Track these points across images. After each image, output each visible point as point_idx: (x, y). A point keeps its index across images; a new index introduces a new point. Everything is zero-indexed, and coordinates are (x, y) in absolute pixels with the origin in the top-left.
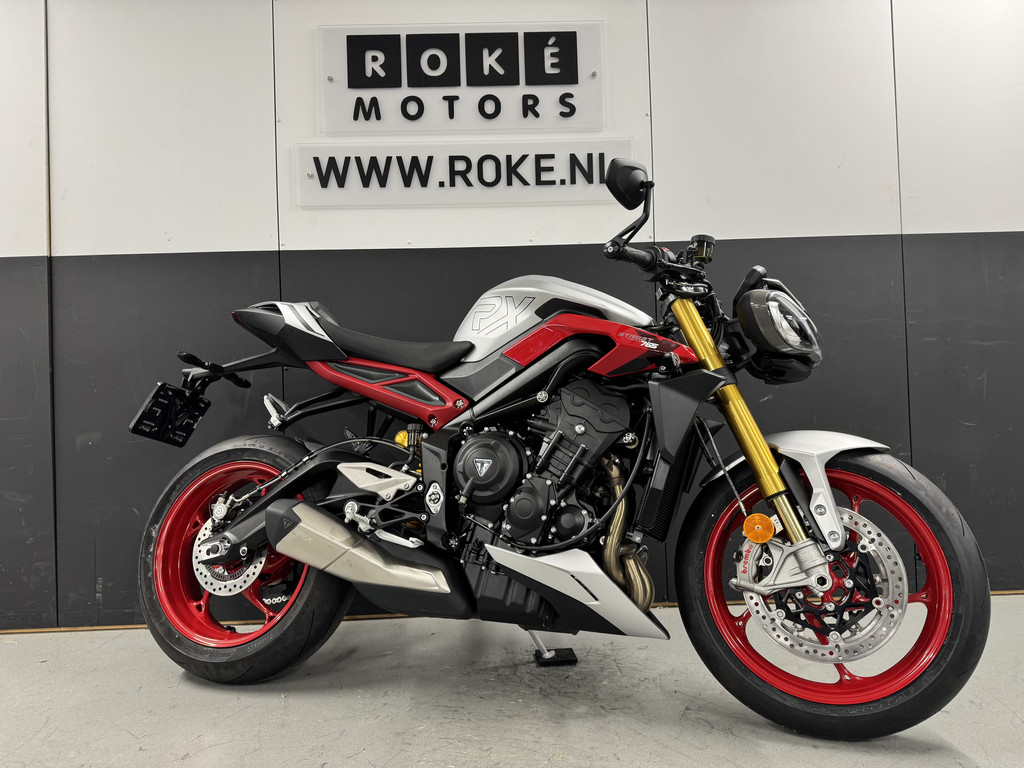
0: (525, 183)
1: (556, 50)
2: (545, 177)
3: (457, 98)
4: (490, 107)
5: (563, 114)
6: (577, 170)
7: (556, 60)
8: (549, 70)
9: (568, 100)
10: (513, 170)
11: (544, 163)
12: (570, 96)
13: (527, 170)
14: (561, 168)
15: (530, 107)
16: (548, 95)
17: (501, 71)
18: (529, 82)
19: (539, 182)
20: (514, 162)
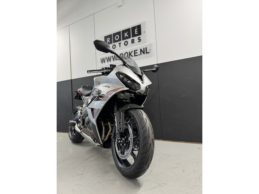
0: (132, 56)
1: (137, 29)
2: (136, 54)
3: (121, 43)
4: (126, 43)
5: (139, 41)
6: (142, 52)
7: (137, 31)
8: (136, 33)
9: (140, 38)
10: (130, 54)
11: (136, 52)
12: (140, 37)
13: (133, 54)
14: (139, 52)
15: (133, 41)
16: (136, 38)
17: (128, 36)
18: (132, 37)
19: (135, 56)
20: (130, 53)
